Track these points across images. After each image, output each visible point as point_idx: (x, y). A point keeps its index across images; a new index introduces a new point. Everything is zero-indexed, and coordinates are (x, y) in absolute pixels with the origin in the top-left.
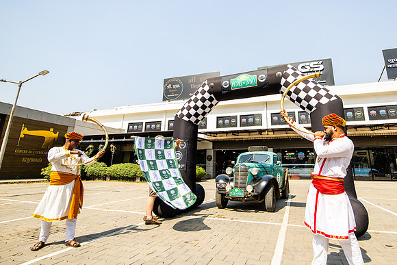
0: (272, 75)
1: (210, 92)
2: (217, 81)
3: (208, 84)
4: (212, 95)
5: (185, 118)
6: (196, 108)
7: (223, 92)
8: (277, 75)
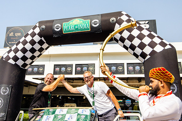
0: (106, 21)
1: (40, 35)
2: (48, 24)
3: (39, 27)
4: (43, 39)
5: (11, 61)
6: (24, 51)
7: (55, 36)
8: (111, 20)
